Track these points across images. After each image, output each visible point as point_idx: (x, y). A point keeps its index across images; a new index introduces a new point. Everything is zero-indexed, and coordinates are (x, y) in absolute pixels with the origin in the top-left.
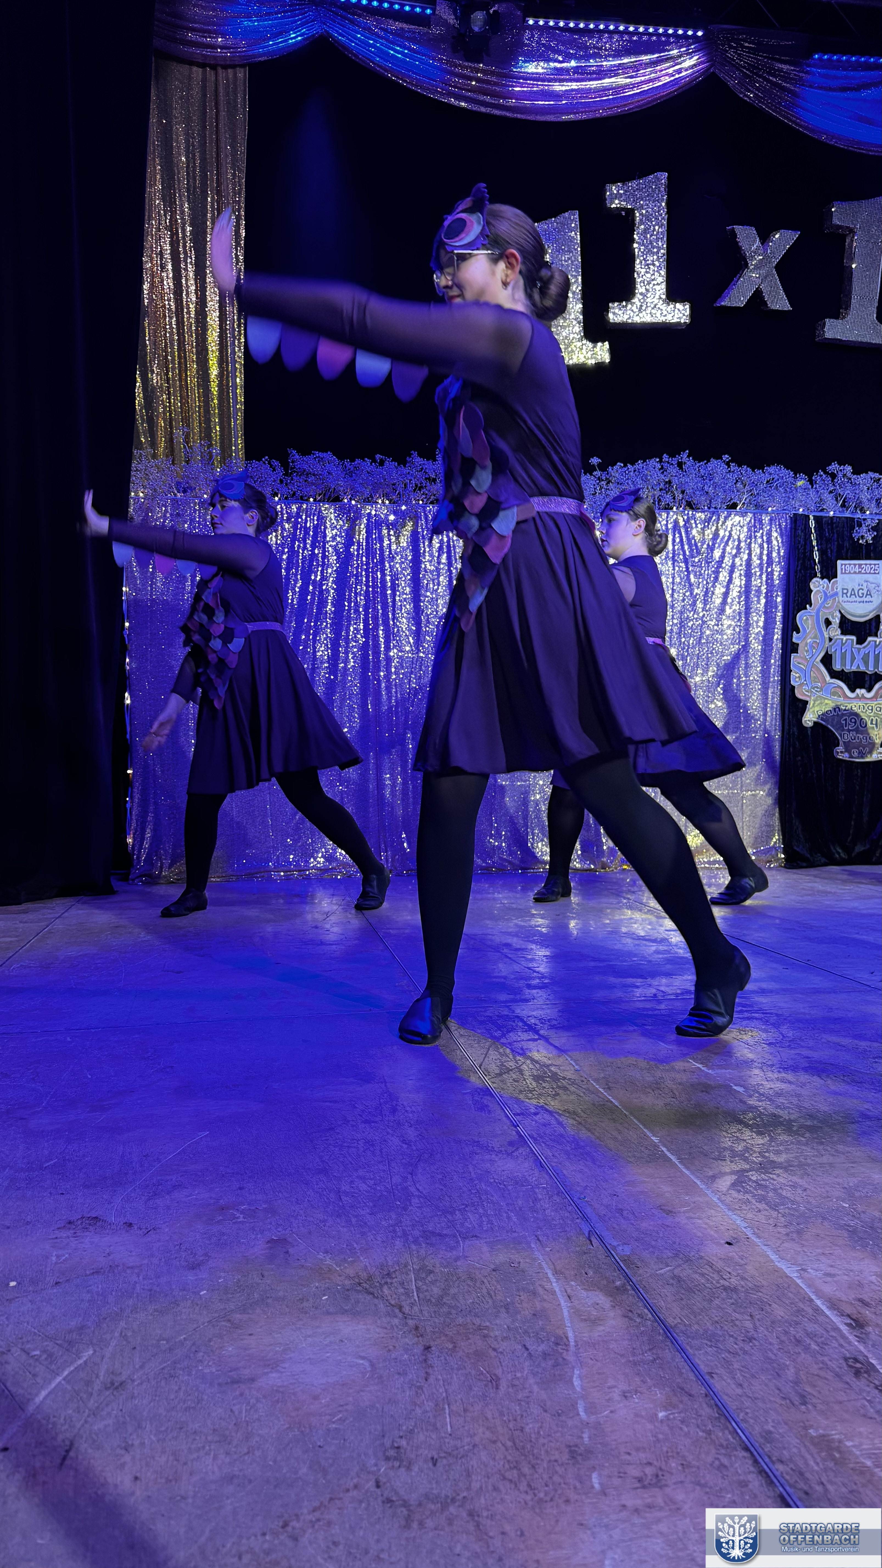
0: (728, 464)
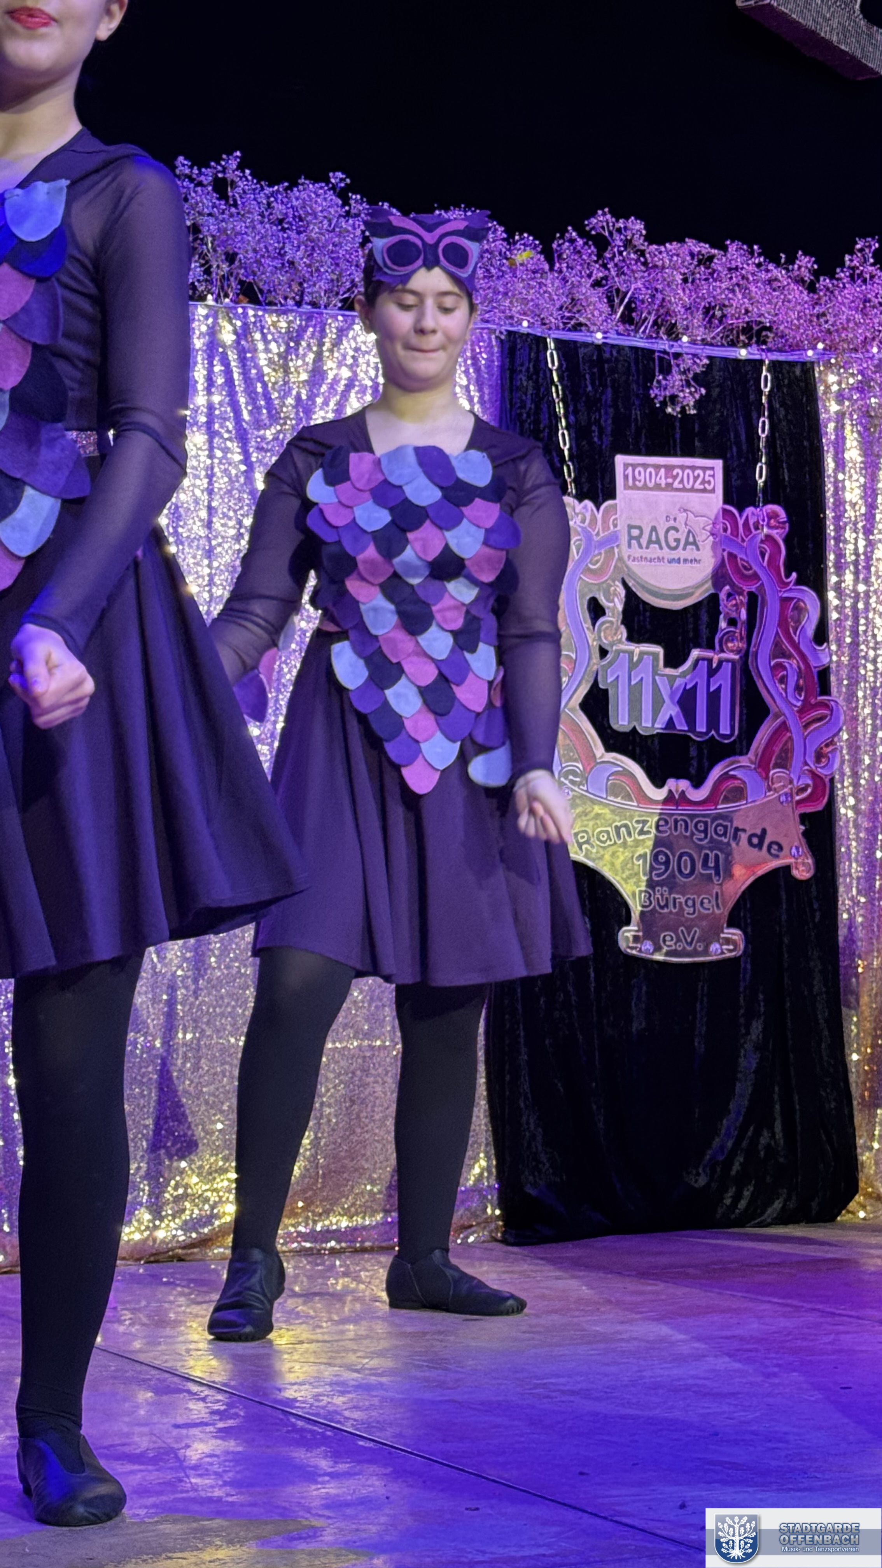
0: (343, 195)
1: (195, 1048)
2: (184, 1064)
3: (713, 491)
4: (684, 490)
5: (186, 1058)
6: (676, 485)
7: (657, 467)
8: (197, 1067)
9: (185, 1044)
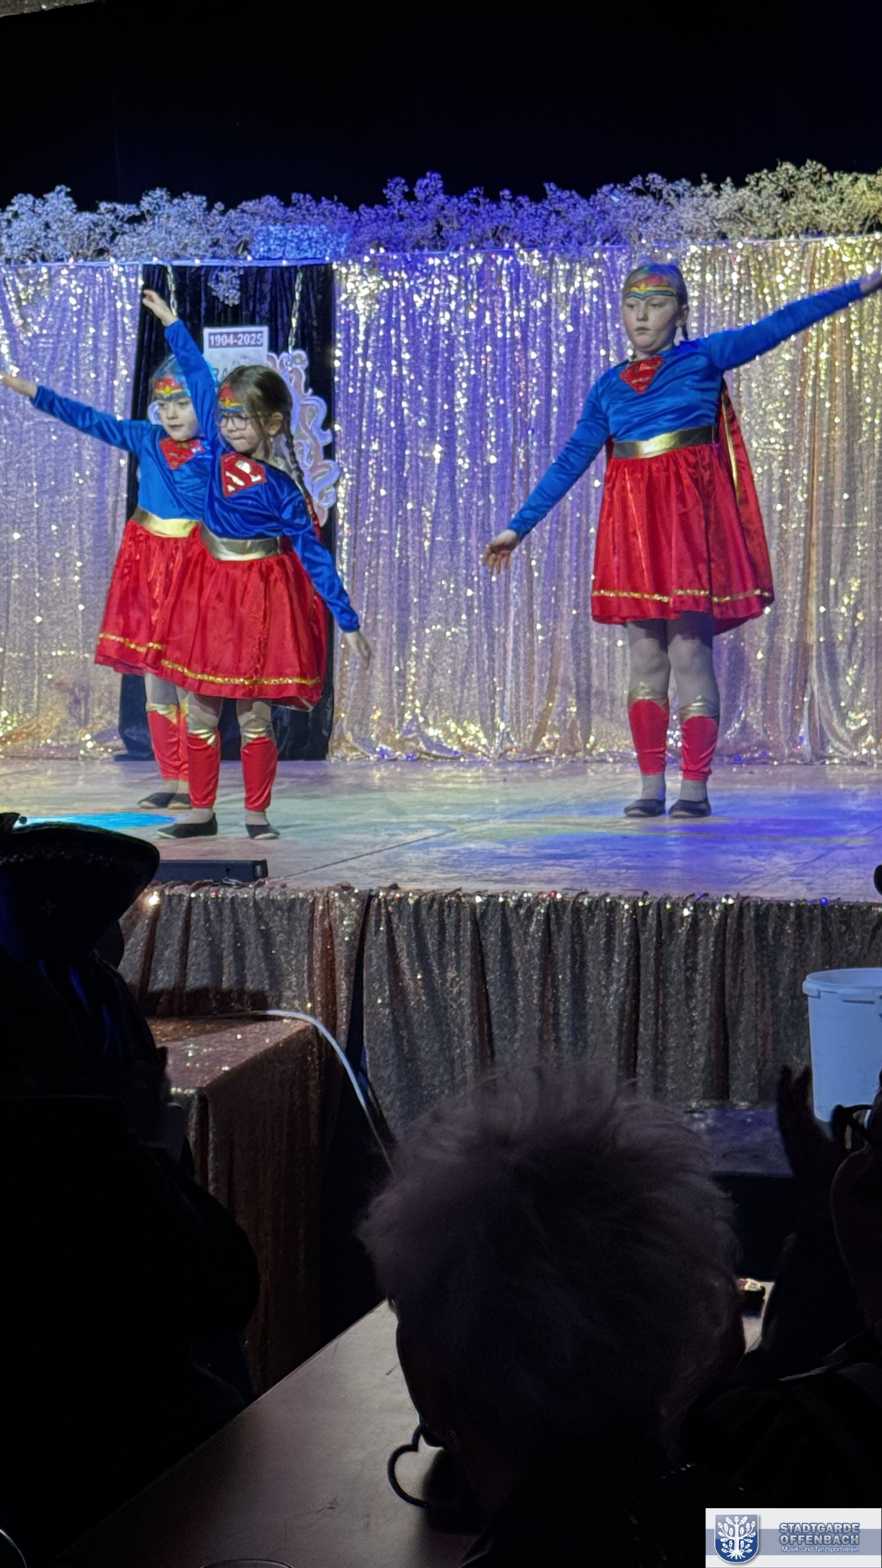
3: (261, 345)
4: (244, 346)
6: (240, 343)
7: (228, 334)
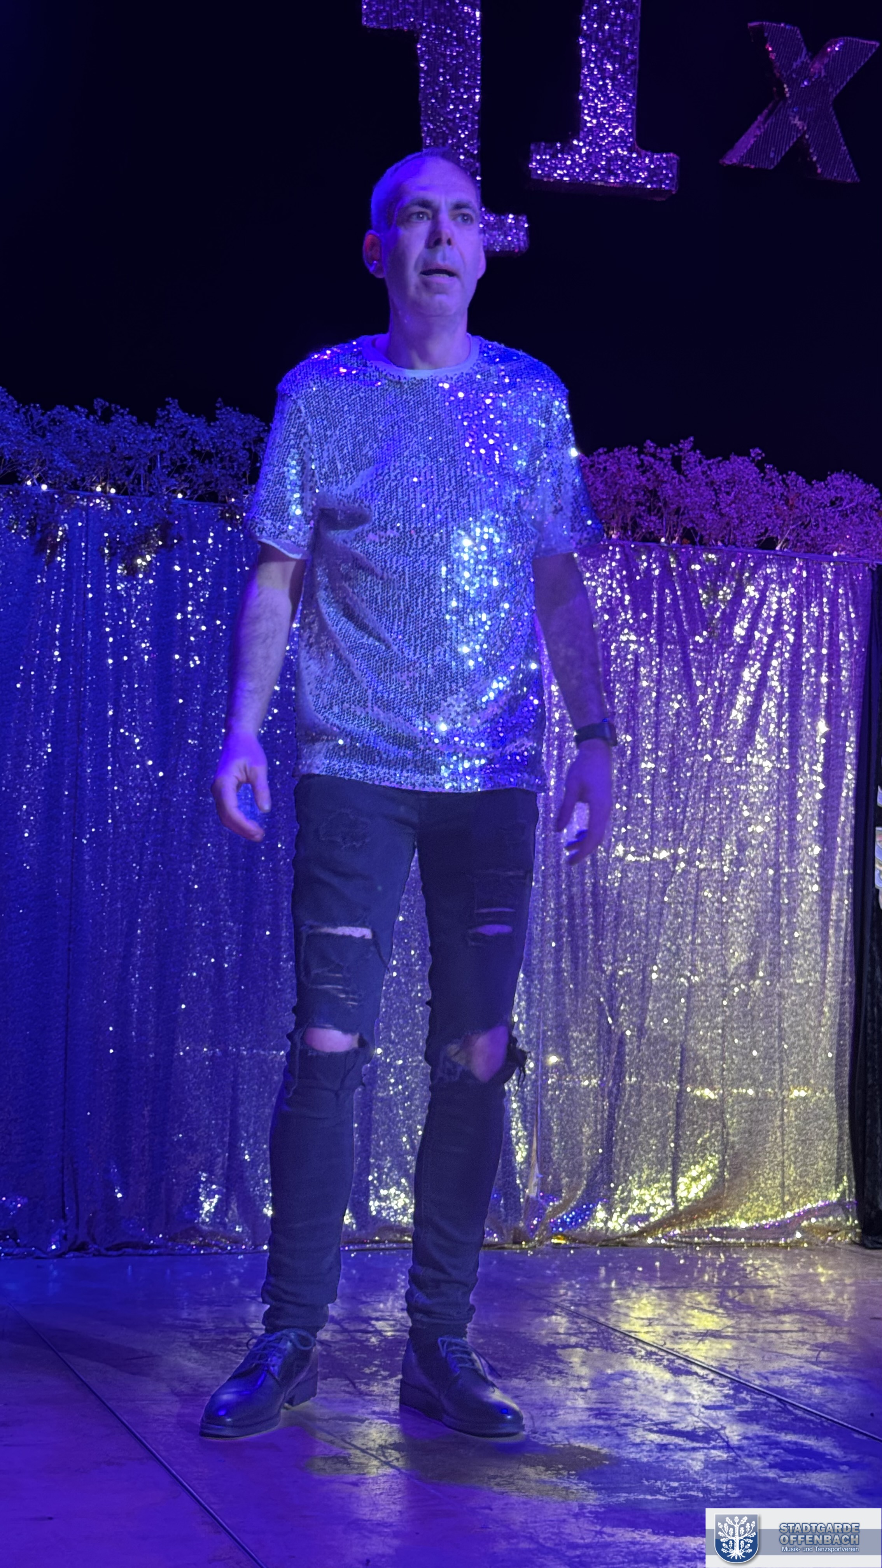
1: (638, 1090)
2: (629, 1099)
5: (631, 1096)
8: (639, 1103)
9: (631, 1086)
